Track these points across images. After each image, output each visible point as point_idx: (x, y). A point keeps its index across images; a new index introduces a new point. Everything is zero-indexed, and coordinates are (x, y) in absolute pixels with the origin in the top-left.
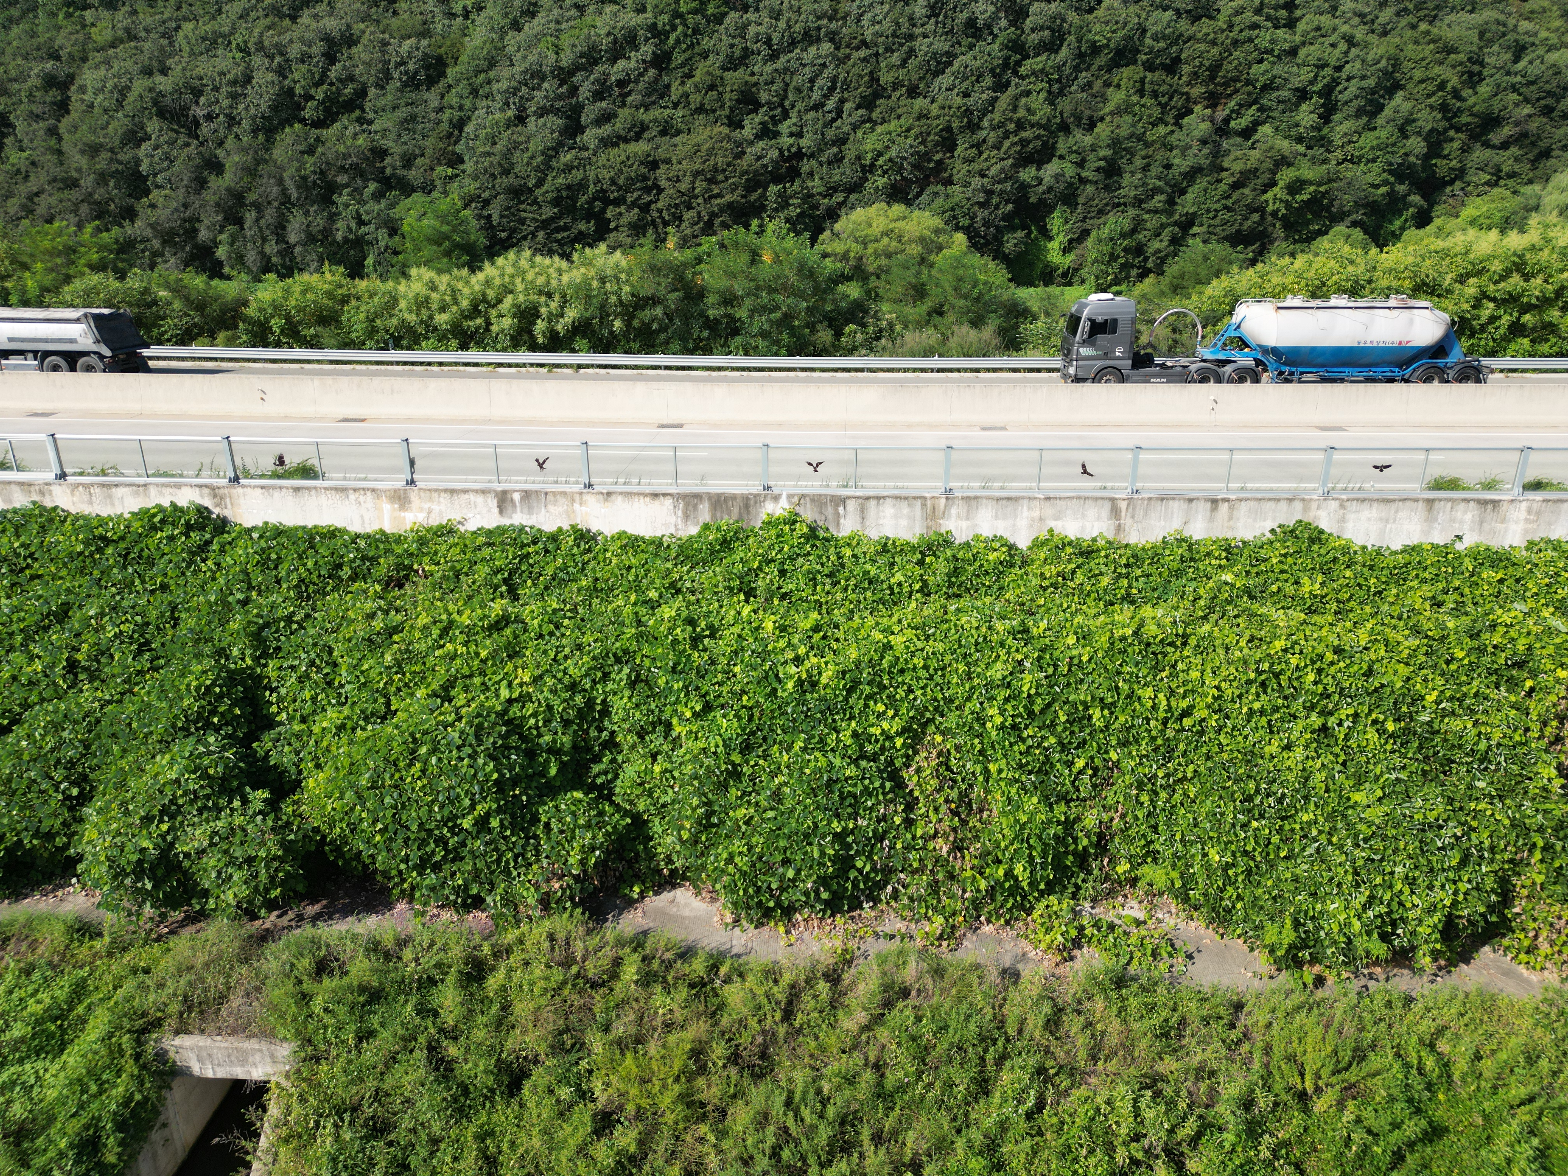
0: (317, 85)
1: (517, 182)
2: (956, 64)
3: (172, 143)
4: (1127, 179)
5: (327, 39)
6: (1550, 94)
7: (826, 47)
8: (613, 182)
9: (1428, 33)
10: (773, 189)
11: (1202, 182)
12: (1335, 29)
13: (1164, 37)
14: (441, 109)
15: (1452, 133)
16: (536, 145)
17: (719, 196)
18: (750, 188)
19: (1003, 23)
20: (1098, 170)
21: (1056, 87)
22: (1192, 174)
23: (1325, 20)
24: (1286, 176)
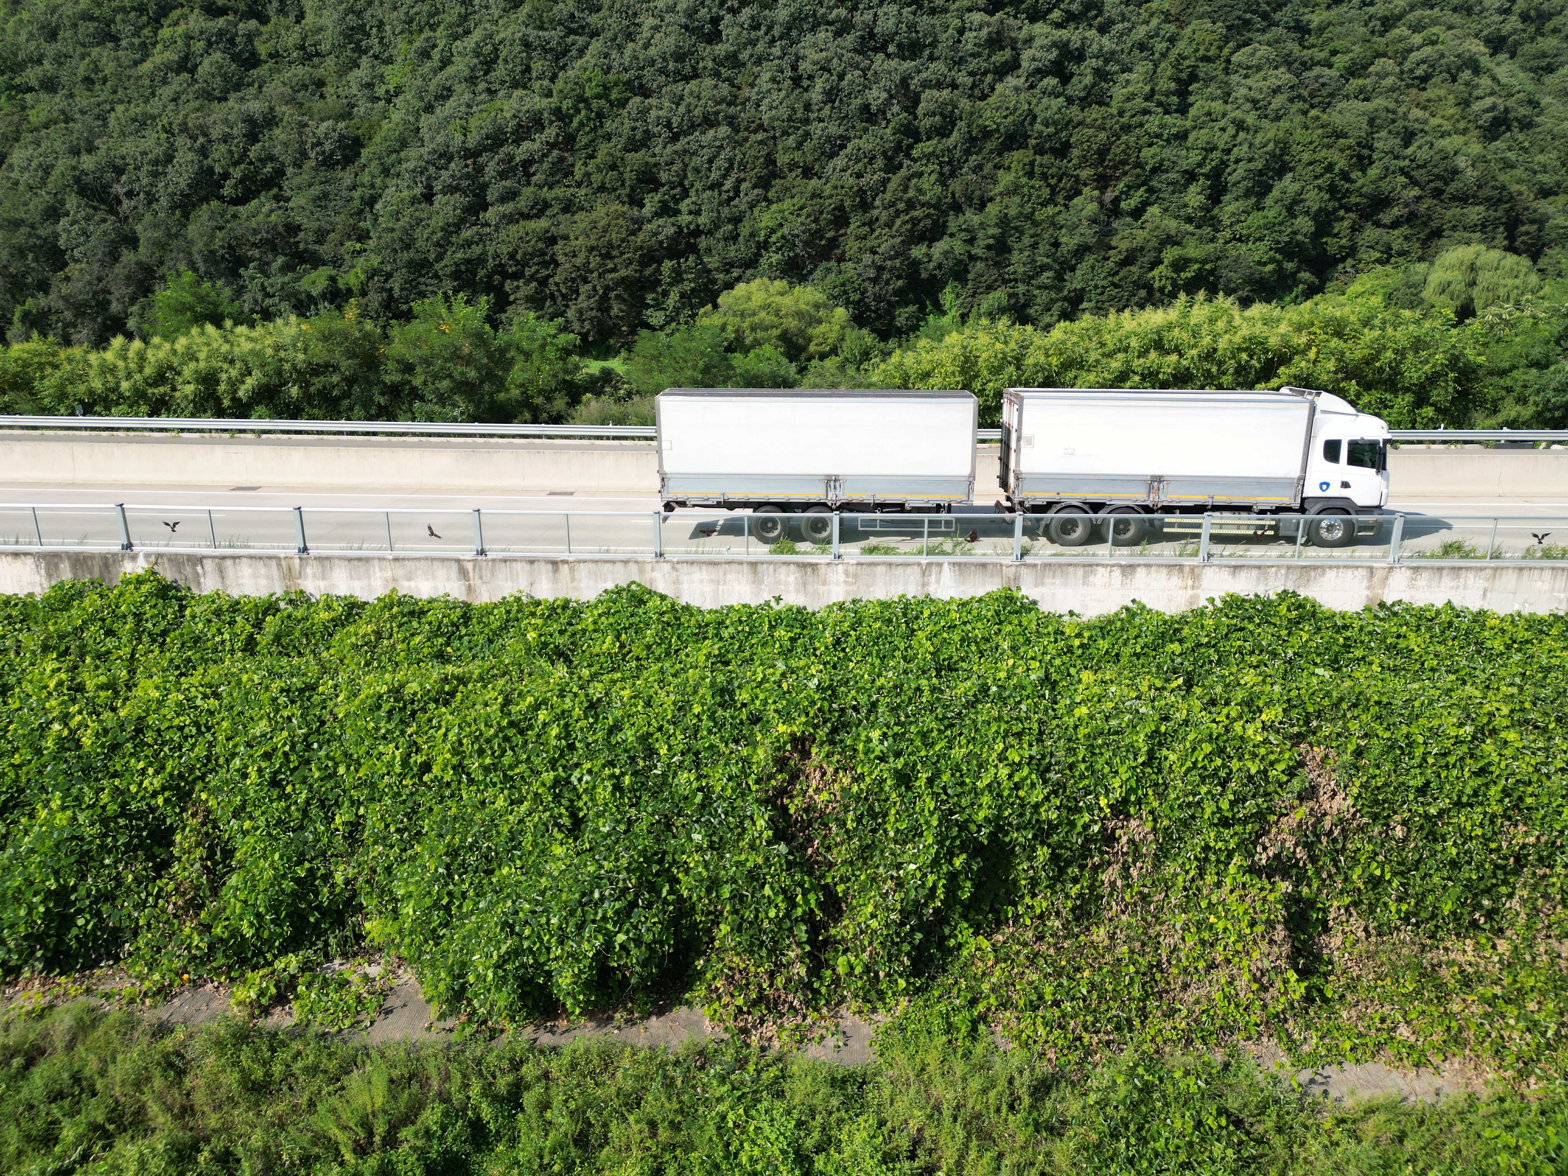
0: (236, 164)
1: (418, 257)
2: (850, 146)
3: (88, 219)
4: (1015, 257)
5: (250, 120)
6: (1438, 177)
7: (724, 130)
8: (512, 256)
9: (1317, 118)
10: (668, 265)
11: (1090, 259)
12: (1224, 115)
13: (1055, 123)
14: (354, 188)
15: (1342, 213)
16: (437, 222)
17: (614, 270)
18: (643, 265)
19: (896, 109)
20: (989, 247)
21: (946, 169)
22: (1081, 251)
23: (1217, 106)
24: (1170, 254)
